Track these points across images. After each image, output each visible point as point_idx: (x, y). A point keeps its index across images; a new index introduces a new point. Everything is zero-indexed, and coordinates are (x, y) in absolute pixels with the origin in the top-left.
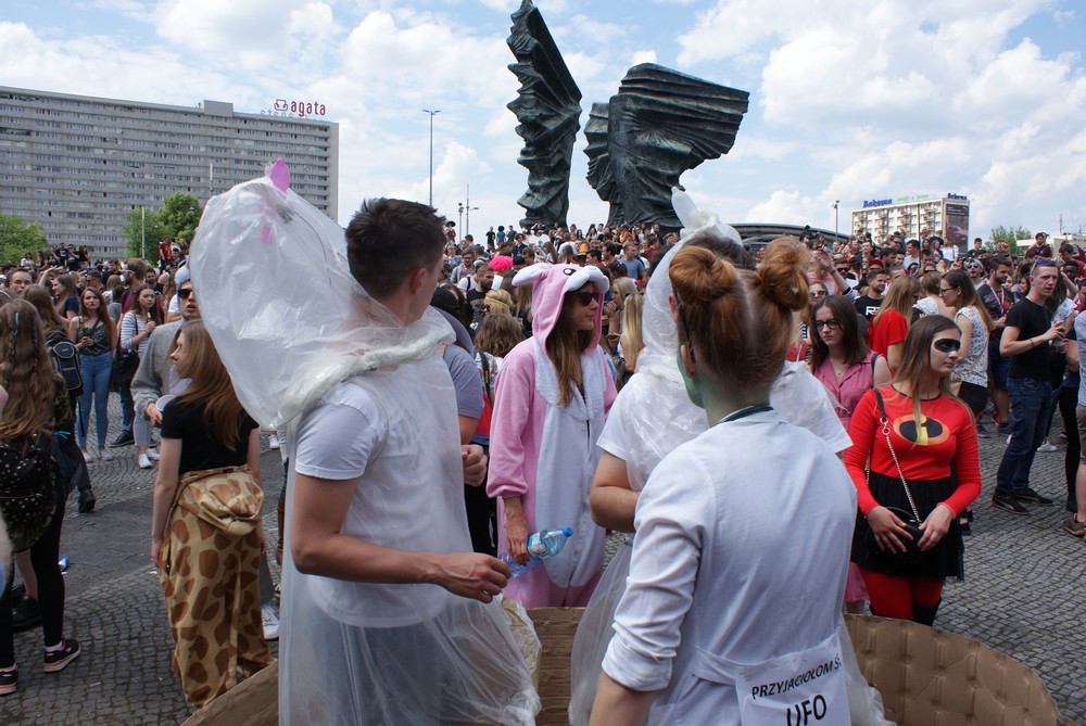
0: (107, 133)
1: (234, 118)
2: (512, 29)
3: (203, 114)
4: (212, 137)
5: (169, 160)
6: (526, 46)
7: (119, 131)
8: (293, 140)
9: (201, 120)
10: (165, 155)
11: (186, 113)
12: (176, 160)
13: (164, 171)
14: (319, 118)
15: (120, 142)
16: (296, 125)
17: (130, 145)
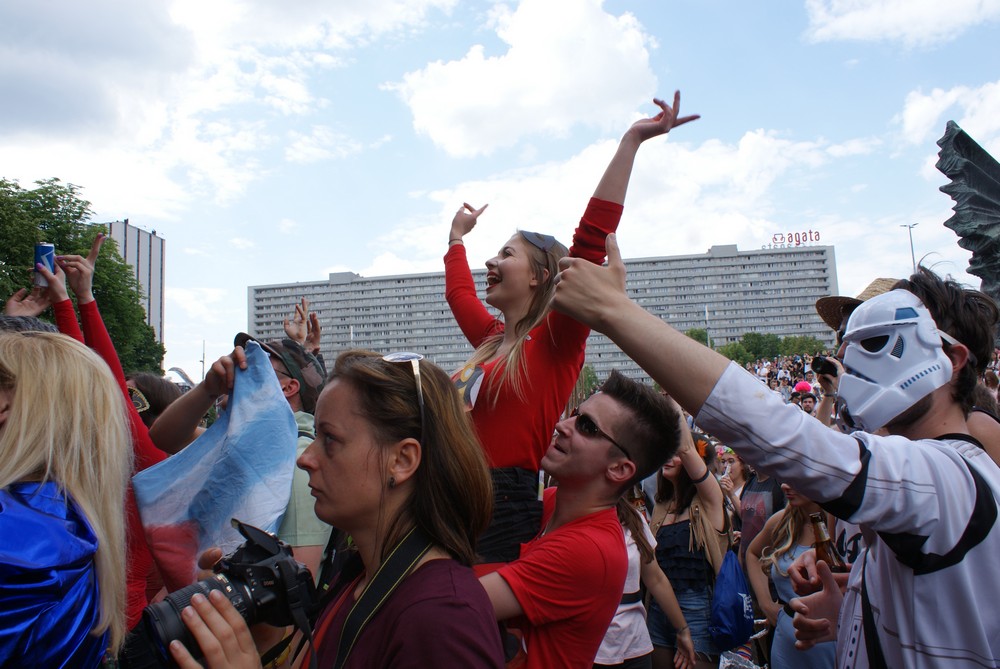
0: (638, 285)
1: (739, 256)
2: (939, 154)
3: (713, 258)
4: (722, 275)
5: (688, 299)
6: (955, 167)
7: (647, 283)
8: (793, 267)
9: (712, 263)
10: (685, 296)
11: (699, 259)
12: (694, 299)
13: (684, 309)
14: (814, 244)
15: (648, 291)
16: (794, 253)
17: (656, 292)
